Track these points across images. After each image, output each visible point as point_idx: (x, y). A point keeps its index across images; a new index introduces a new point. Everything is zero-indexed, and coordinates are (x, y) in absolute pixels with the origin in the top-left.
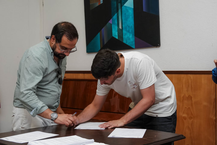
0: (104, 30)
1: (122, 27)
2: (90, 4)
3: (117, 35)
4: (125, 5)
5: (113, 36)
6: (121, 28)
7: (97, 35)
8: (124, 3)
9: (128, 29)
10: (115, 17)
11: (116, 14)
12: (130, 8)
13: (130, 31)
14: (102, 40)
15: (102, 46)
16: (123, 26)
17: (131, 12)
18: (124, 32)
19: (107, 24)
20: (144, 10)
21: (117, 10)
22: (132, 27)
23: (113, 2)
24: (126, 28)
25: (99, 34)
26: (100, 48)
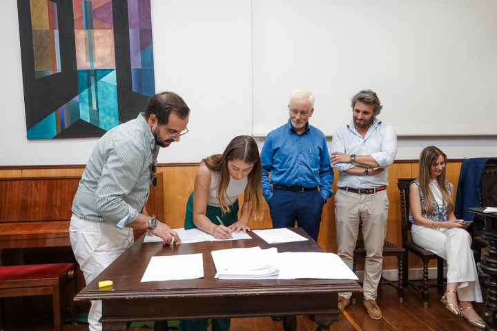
0: (64, 108)
1: (97, 107)
2: (36, 70)
3: (89, 117)
4: (103, 79)
5: (81, 118)
6: (96, 109)
7: (50, 116)
8: (101, 77)
9: (107, 112)
10: (85, 93)
11: (87, 90)
12: (111, 85)
13: (112, 114)
14: (60, 122)
15: (60, 131)
16: (99, 106)
17: (113, 91)
18: (101, 114)
19: (71, 101)
20: (134, 89)
21: (89, 85)
22: (114, 109)
23: (81, 73)
24: (104, 110)
25: (54, 114)
26: (56, 134)
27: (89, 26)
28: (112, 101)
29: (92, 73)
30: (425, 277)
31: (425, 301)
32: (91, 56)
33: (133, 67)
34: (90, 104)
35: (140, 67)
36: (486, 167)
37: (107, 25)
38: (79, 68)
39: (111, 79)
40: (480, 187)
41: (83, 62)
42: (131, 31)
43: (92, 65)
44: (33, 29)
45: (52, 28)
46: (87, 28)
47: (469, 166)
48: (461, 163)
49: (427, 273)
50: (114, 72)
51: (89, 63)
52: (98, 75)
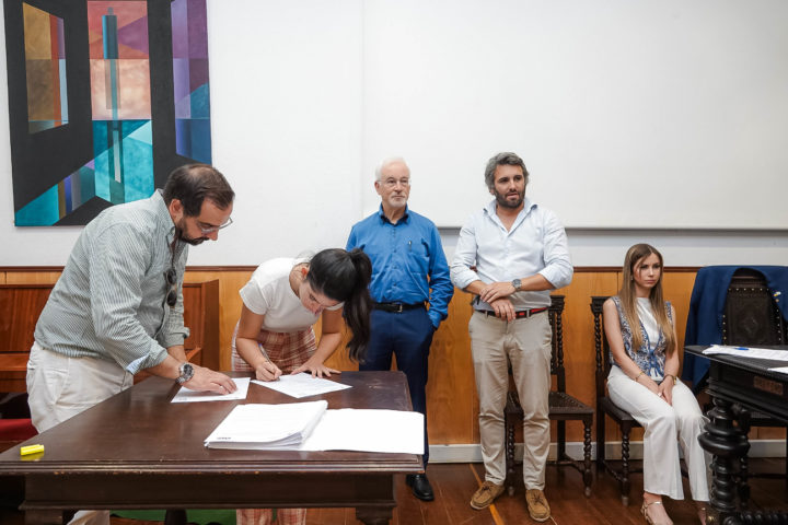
0: (71, 179)
1: (122, 178)
2: (30, 120)
3: (108, 193)
4: (133, 135)
5: (98, 194)
6: (119, 181)
7: (50, 190)
8: (129, 132)
9: (137, 185)
10: (104, 156)
11: (107, 152)
12: (145, 145)
14: (66, 200)
15: (64, 214)
16: (125, 177)
17: (147, 153)
18: (128, 188)
19: (82, 169)
20: (179, 151)
21: (110, 145)
22: (147, 180)
23: (98, 126)
24: (132, 182)
25: (55, 189)
26: (58, 219)
27: (113, 54)
28: (145, 169)
29: (116, 125)
30: (624, 455)
31: (624, 494)
32: (114, 101)
33: (178, 116)
34: (112, 173)
35: (189, 117)
36: (733, 281)
37: (140, 53)
38: (95, 117)
39: (144, 135)
40: (724, 312)
41: (101, 109)
42: (176, 62)
43: (115, 113)
44: (27, 58)
45: (56, 56)
46: (109, 57)
47: (708, 278)
48: (695, 274)
49: (627, 450)
50: (149, 124)
51: (111, 110)
52: (125, 128)
